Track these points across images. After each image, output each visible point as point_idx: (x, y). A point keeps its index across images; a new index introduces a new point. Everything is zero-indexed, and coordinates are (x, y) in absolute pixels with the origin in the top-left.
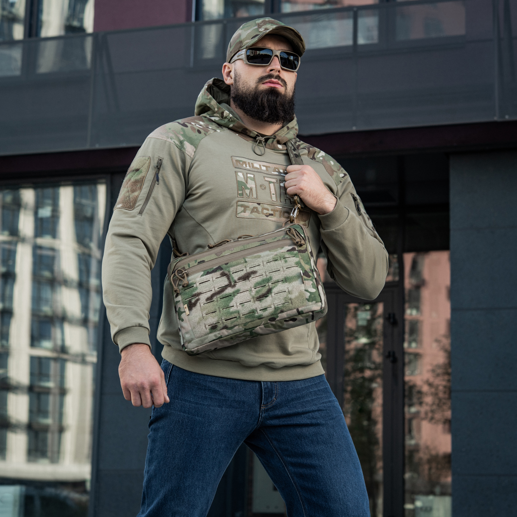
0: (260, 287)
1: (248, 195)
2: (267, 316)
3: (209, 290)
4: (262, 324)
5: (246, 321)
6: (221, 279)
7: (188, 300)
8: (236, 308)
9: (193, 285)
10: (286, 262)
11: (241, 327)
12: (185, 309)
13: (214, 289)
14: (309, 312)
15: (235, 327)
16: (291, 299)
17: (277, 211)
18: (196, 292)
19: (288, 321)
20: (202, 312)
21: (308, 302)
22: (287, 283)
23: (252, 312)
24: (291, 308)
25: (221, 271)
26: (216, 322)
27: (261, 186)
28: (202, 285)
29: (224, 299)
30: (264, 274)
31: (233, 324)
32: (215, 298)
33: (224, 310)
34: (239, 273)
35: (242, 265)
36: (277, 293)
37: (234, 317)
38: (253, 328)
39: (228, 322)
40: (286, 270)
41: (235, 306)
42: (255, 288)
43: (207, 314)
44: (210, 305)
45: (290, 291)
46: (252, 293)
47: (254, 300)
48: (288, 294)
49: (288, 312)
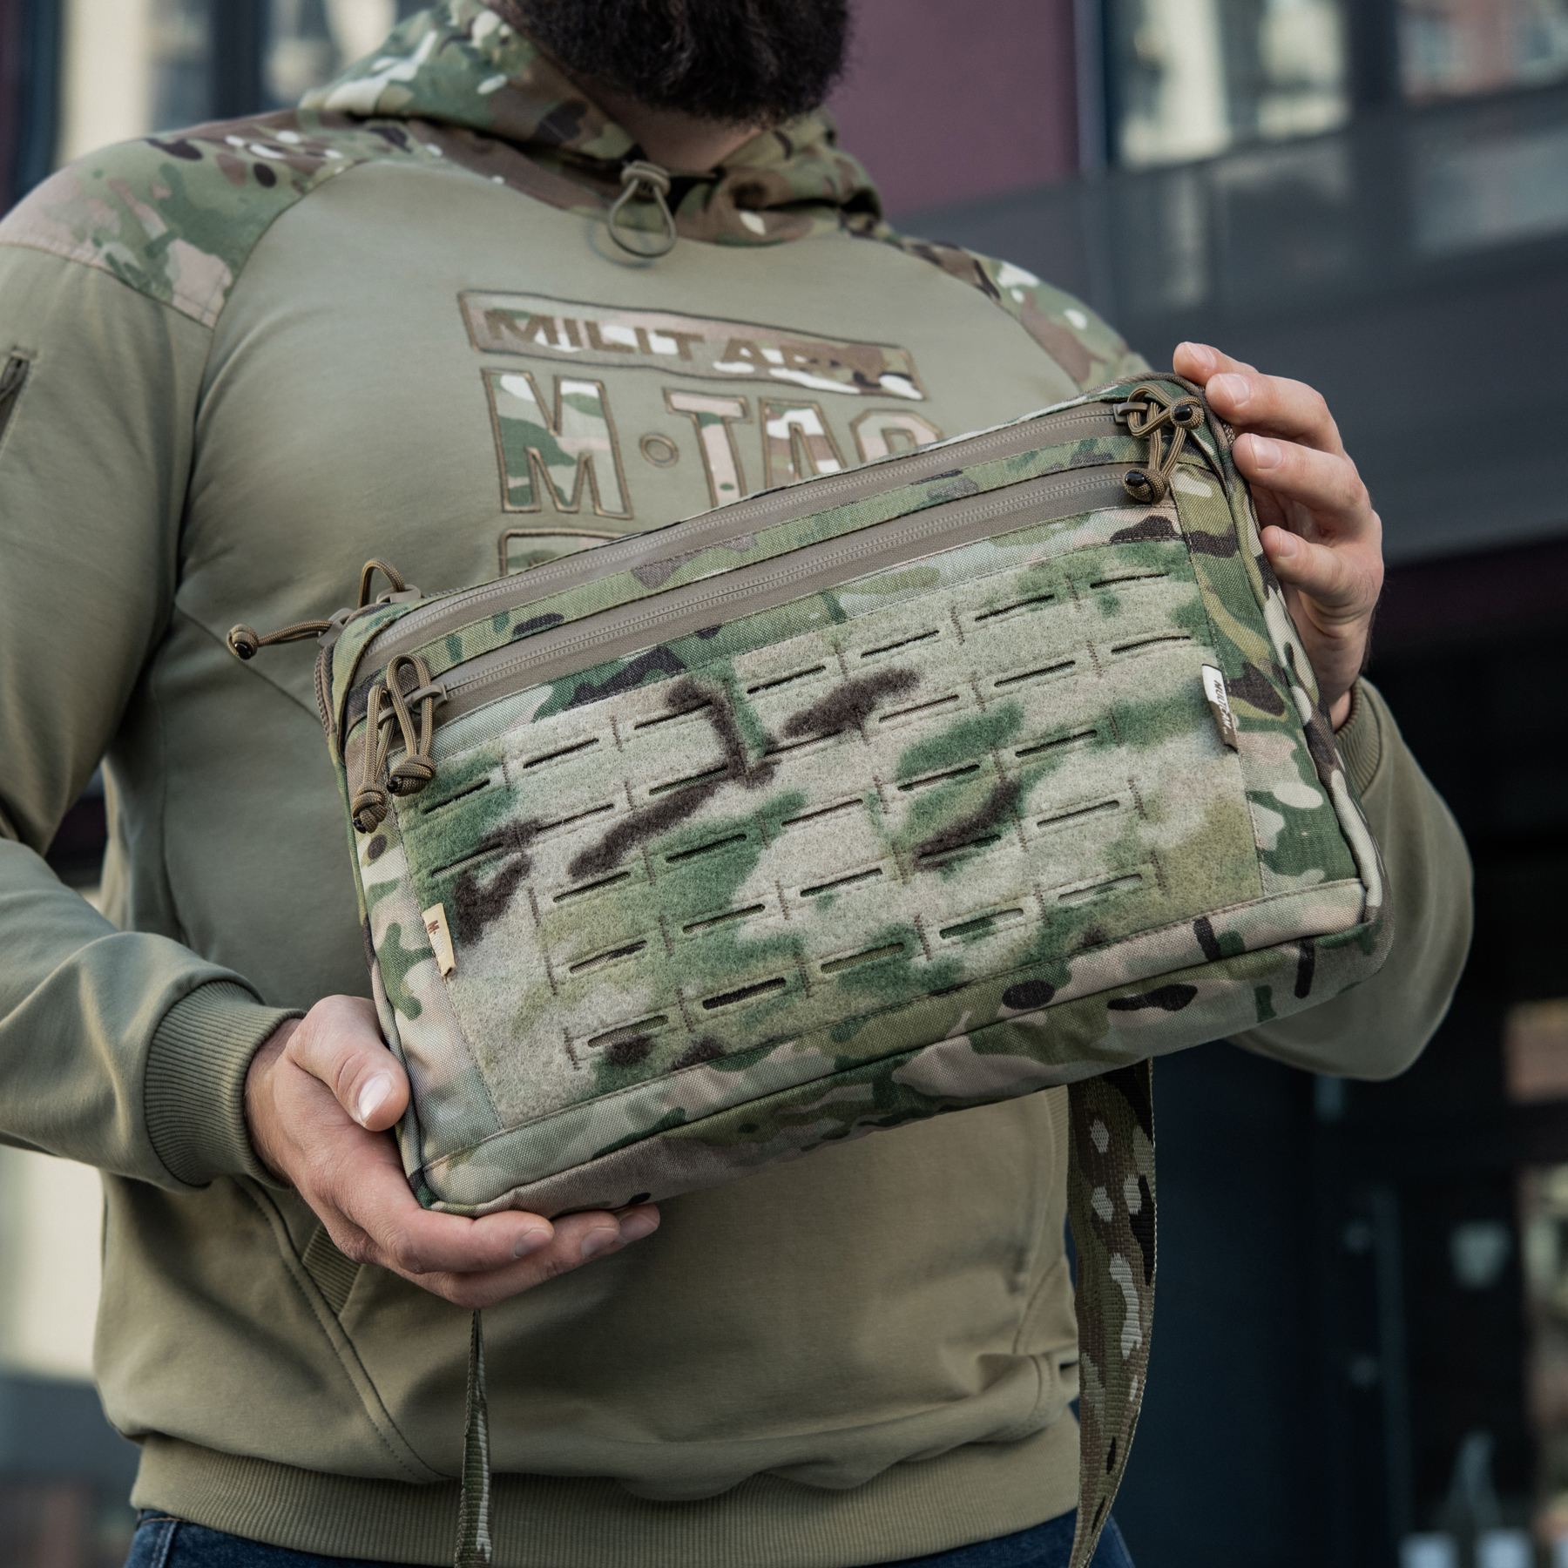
0: (943, 775)
1: (568, 498)
2: (995, 975)
3: (591, 806)
4: (955, 1030)
5: (848, 1004)
6: (671, 729)
7: (452, 877)
8: (782, 916)
9: (482, 777)
10: (1110, 606)
11: (812, 1050)
12: (431, 935)
13: (624, 795)
14: (1280, 944)
15: (775, 1047)
16: (1154, 856)
18: (504, 820)
19: (1138, 1008)
20: (545, 949)
21: (1273, 875)
22: (1124, 749)
23: (891, 945)
24: (1156, 918)
25: (674, 681)
26: (645, 1017)
27: (646, 442)
28: (543, 774)
29: (695, 858)
30: (964, 690)
31: (760, 1028)
32: (632, 859)
33: (699, 931)
34: (796, 691)
35: (811, 634)
36: (1058, 813)
37: (765, 979)
38: (899, 1057)
39: (723, 1014)
40: (1114, 662)
41: (774, 907)
42: (907, 781)
43: (580, 961)
44: (597, 901)
45: (1144, 800)
46: (883, 817)
47: (900, 864)
48: (1136, 819)
49: (1136, 941)
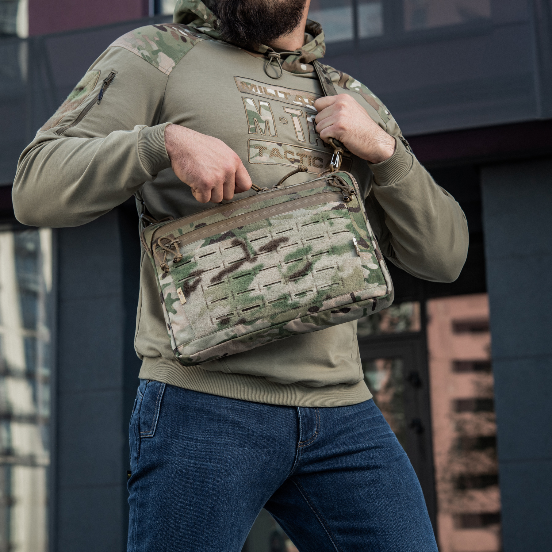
0: (295, 261)
1: (264, 131)
2: (307, 305)
3: (215, 267)
4: (297, 317)
5: (274, 311)
6: (233, 250)
7: (183, 282)
8: (259, 291)
9: (189, 260)
10: (332, 224)
11: (266, 321)
12: (179, 295)
13: (223, 264)
14: (369, 299)
15: (257, 320)
16: (342, 279)
17: (306, 156)
18: (195, 269)
19: (337, 313)
20: (205, 298)
21: (367, 284)
22: (335, 255)
23: (284, 298)
24: (342, 293)
25: (233, 239)
26: (229, 313)
27: (280, 119)
28: (204, 259)
29: (239, 278)
30: (299, 242)
31: (255, 316)
32: (225, 278)
33: (240, 295)
34: (261, 241)
35: (264, 229)
36: (321, 269)
37: (256, 305)
38: (285, 323)
39: (246, 313)
40: (333, 236)
41: (257, 289)
42: (287, 262)
43: (213, 301)
44: (217, 288)
45: (340, 267)
46: (281, 270)
47: (285, 280)
48: (338, 271)
49: (337, 297)
